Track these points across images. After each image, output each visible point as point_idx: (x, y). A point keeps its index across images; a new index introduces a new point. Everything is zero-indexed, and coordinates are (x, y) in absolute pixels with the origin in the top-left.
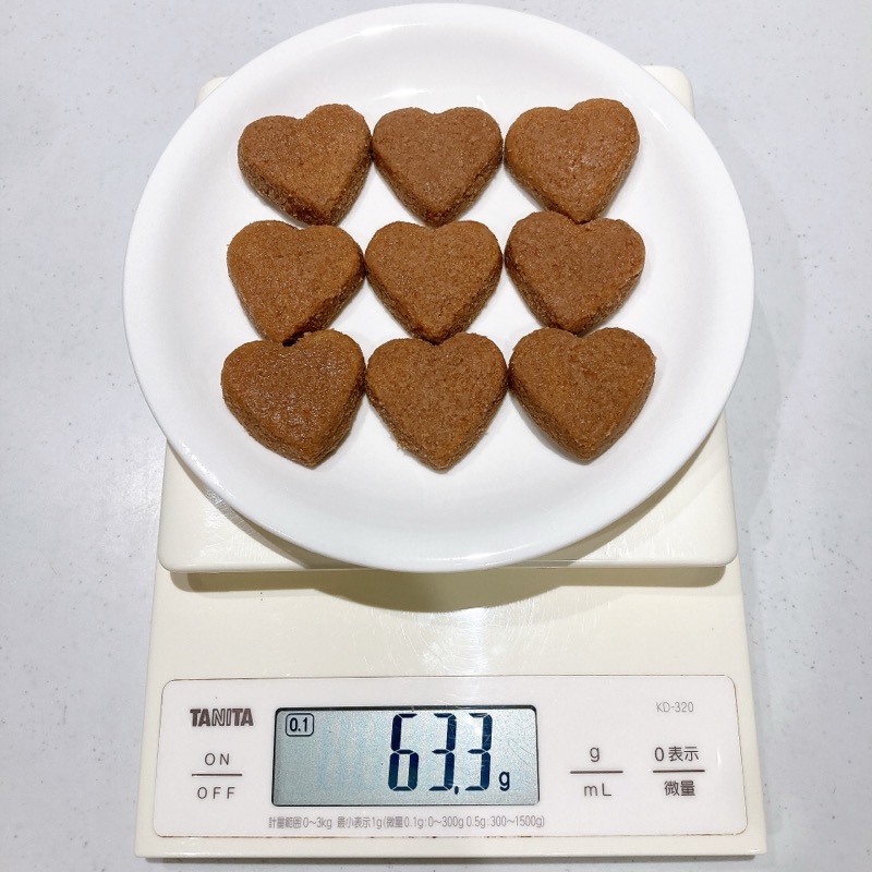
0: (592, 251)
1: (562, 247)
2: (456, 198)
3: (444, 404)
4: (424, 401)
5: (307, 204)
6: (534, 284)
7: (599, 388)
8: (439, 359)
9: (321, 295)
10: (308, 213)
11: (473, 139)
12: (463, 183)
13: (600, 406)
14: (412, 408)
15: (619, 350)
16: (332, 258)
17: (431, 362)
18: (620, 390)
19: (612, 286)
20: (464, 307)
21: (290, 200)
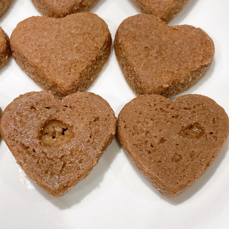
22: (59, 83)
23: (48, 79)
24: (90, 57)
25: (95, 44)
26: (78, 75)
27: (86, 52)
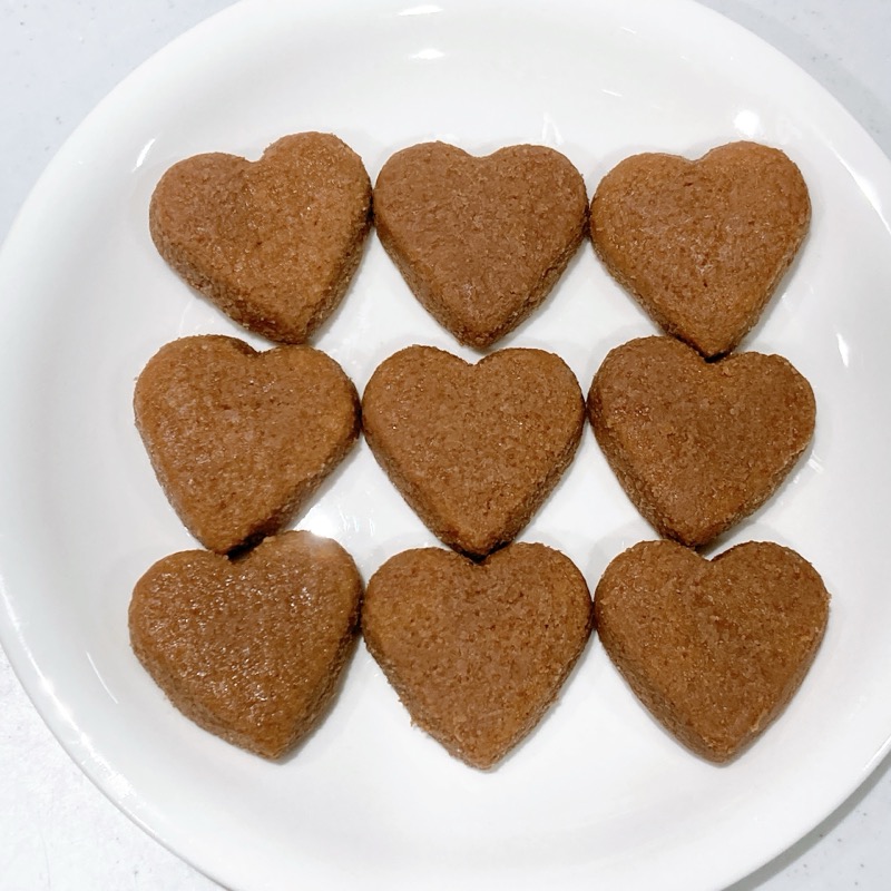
0: (732, 411)
1: (683, 404)
2: (514, 309)
3: (491, 670)
4: (459, 664)
5: (269, 312)
6: (637, 465)
7: (742, 651)
8: (484, 591)
9: (292, 475)
10: (270, 325)
11: (542, 208)
12: (525, 286)
13: (743, 684)
14: (442, 674)
15: (771, 585)
16: (310, 412)
17: (471, 595)
18: (775, 654)
19: (765, 471)
20: (525, 500)
21: (239, 304)
22: (462, 532)
23: (439, 517)
24: (534, 475)
25: (548, 445)
26: (504, 516)
27: (527, 464)
